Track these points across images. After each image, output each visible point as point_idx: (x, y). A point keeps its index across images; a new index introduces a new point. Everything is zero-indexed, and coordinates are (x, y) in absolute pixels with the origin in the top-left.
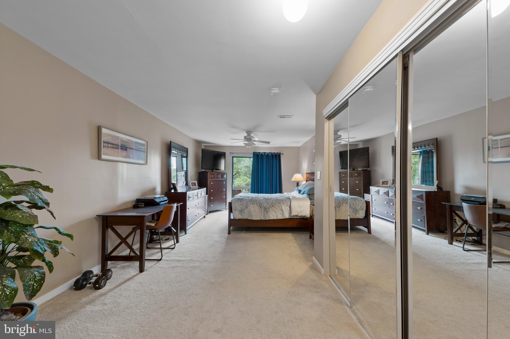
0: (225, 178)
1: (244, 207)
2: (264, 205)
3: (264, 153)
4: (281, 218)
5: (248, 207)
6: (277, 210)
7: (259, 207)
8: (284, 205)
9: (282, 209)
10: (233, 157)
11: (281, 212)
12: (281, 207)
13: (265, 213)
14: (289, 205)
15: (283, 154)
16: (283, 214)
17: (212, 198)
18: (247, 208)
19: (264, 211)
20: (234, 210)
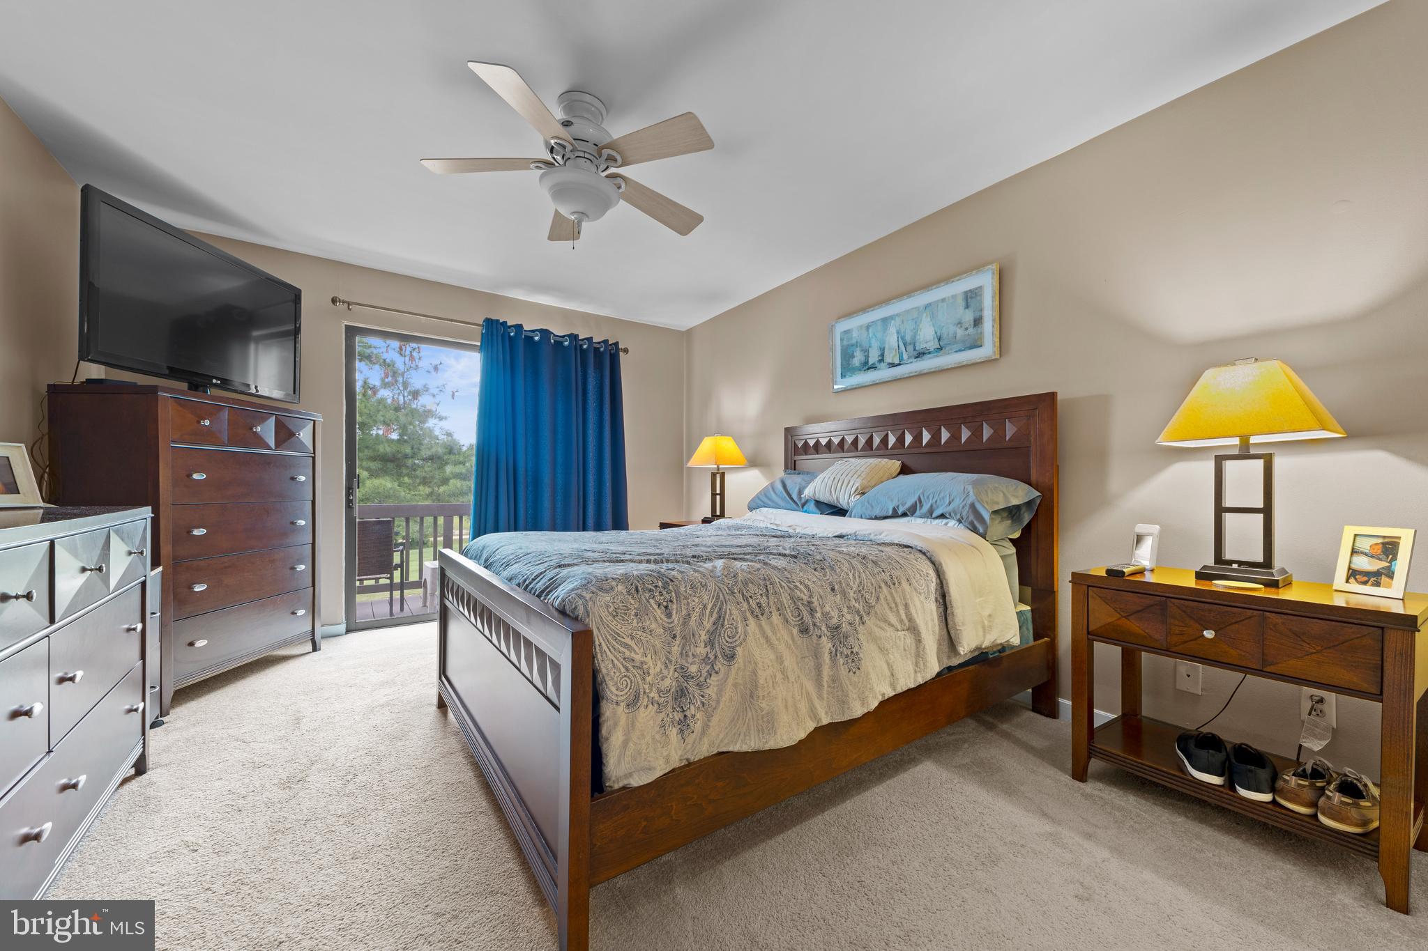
0: (301, 447)
1: (701, 650)
2: (827, 608)
3: (541, 331)
4: (912, 686)
5: (739, 651)
6: (889, 629)
7: (795, 631)
8: (914, 594)
9: (911, 620)
10: (351, 332)
11: (909, 640)
12: (906, 606)
13: (843, 671)
14: (933, 586)
15: (626, 351)
16: (918, 655)
17: (199, 588)
18: (731, 657)
19: (833, 656)
20: (621, 709)
